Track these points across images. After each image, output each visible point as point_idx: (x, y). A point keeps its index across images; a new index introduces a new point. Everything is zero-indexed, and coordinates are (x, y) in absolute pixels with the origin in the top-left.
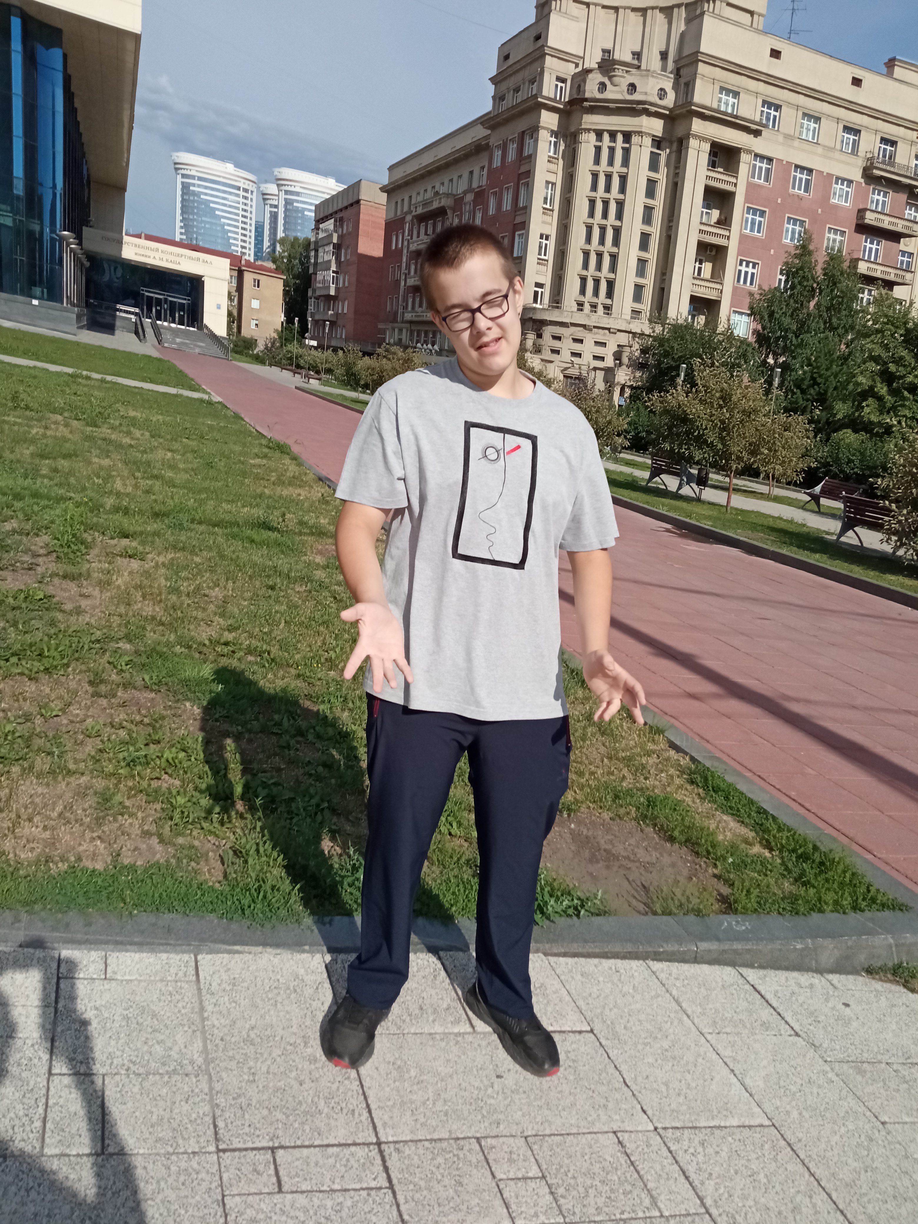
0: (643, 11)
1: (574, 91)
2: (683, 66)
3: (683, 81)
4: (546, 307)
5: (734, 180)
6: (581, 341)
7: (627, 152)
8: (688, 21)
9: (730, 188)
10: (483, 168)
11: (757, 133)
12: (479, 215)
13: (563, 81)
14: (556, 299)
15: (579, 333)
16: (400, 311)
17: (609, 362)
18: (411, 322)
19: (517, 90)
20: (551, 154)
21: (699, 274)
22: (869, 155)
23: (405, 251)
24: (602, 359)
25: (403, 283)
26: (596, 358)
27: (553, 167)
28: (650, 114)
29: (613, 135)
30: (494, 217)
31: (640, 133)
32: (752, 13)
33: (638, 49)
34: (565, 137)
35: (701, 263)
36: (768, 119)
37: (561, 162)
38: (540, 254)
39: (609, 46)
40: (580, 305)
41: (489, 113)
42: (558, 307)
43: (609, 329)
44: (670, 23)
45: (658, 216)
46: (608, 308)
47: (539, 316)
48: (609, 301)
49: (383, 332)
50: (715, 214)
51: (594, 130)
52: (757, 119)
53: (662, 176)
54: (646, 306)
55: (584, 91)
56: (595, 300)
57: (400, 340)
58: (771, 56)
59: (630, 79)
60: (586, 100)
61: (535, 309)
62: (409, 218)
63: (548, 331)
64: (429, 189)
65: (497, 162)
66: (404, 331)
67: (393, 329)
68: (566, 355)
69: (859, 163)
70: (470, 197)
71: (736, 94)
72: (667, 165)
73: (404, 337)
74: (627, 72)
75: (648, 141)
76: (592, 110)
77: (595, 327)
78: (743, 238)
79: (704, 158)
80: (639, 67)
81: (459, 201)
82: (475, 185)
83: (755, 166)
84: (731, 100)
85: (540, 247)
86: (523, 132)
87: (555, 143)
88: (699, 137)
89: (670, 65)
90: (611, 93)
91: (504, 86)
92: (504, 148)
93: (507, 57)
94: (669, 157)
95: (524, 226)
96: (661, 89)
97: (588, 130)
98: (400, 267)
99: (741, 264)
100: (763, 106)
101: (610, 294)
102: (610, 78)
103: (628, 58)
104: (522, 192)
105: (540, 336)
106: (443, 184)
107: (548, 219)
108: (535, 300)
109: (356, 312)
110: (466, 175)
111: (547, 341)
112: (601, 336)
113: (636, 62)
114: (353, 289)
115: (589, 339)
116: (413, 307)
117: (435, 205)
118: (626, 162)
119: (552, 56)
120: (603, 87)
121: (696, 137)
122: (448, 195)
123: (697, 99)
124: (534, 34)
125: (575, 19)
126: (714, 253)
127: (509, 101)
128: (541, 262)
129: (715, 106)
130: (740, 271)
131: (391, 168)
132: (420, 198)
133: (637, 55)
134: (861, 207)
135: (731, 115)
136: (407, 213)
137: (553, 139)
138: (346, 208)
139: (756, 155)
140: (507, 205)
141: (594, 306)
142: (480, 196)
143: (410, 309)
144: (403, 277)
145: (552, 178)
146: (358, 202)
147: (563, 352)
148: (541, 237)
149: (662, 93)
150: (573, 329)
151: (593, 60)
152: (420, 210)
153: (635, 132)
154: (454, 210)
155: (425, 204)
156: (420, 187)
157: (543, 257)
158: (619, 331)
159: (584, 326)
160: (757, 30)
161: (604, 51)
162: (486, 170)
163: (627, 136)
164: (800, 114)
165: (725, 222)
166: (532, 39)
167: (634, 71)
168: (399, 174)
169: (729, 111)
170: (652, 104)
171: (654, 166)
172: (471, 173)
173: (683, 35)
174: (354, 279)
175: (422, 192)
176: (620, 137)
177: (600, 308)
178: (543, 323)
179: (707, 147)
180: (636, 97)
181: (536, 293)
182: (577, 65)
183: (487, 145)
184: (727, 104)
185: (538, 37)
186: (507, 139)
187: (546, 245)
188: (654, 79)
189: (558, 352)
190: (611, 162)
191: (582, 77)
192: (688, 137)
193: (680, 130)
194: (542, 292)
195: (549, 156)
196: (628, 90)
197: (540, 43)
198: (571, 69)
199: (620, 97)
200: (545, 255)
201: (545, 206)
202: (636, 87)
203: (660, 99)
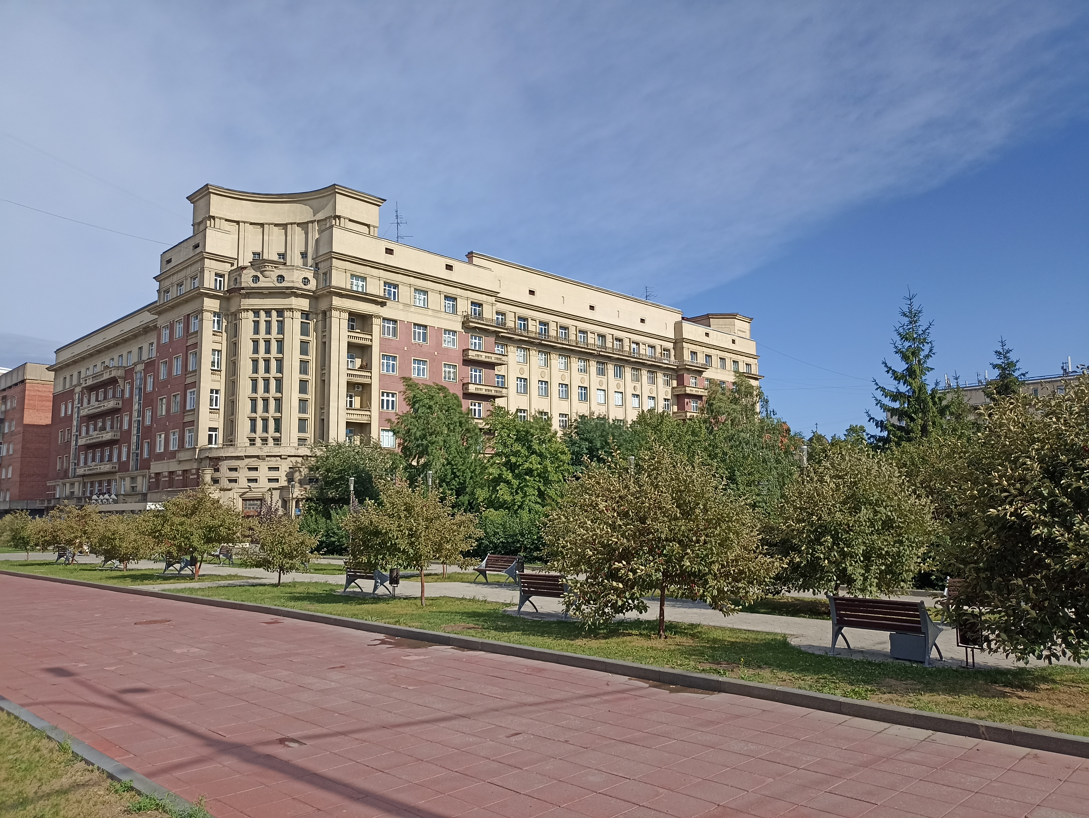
0: (284, 226)
1: (232, 283)
2: (321, 262)
3: (321, 272)
4: (220, 446)
5: (370, 337)
6: (256, 469)
7: (281, 325)
8: (320, 232)
9: (368, 343)
10: (152, 344)
11: (383, 304)
12: (150, 381)
13: (222, 276)
14: (230, 440)
15: (253, 463)
16: (72, 467)
17: (283, 482)
18: (83, 476)
19: (180, 285)
20: (216, 329)
21: (351, 405)
22: (465, 314)
23: (75, 416)
24: (277, 480)
25: (73, 443)
26: (270, 480)
27: (217, 339)
28: (297, 296)
29: (268, 312)
30: (166, 382)
31: (291, 310)
32: (368, 226)
33: (282, 251)
34: (226, 316)
35: (351, 397)
36: (390, 294)
37: (225, 335)
38: (211, 405)
39: (259, 250)
40: (252, 441)
41: (156, 302)
42: (232, 445)
43: (280, 456)
44: (307, 234)
45: (312, 366)
46: (277, 441)
47: (214, 454)
48: (277, 435)
49: (54, 488)
50: (358, 362)
51: (252, 310)
52: (382, 294)
53: (312, 338)
54: (310, 435)
55: (241, 283)
56: (265, 435)
57: (72, 493)
58: (386, 253)
59: (278, 272)
60: (243, 288)
61: (211, 448)
62: (78, 389)
63: (224, 466)
64: (99, 364)
65: (165, 339)
66: (77, 484)
67: (64, 484)
68: (243, 482)
69: (460, 319)
70: (140, 367)
71: (364, 279)
72: (315, 330)
73: (76, 489)
74: (275, 267)
75: (298, 315)
76: (248, 296)
77: (267, 456)
78: (381, 376)
79: (345, 324)
80: (285, 264)
81: (129, 372)
82: (145, 357)
83: (384, 326)
84: (360, 283)
85: (211, 400)
86: (188, 315)
87: (218, 321)
88: (339, 309)
89: (310, 261)
90: (263, 283)
91: (167, 283)
92: (171, 327)
93: (169, 261)
94: (316, 325)
95: (195, 385)
96: (305, 278)
97: (247, 310)
98: (70, 431)
99: (383, 396)
100: (385, 286)
101: (278, 429)
102: (262, 273)
103: (276, 258)
104: (191, 358)
105: (217, 470)
106: (113, 359)
107: (217, 377)
108: (210, 442)
109: (21, 475)
110: (135, 350)
111: (224, 473)
112: (273, 462)
113: (282, 260)
114: (19, 455)
115: (263, 467)
116: (85, 463)
117: (106, 376)
118: (281, 330)
119: (210, 259)
120: (256, 279)
121: (336, 309)
122: (118, 368)
123: (334, 283)
124: (193, 243)
125: (228, 232)
126: (360, 389)
127: (174, 293)
128: (212, 411)
129: (349, 287)
130: (383, 400)
131: (57, 352)
132: (90, 373)
133: (283, 255)
134: (465, 348)
135: (362, 293)
136: (75, 386)
137: (216, 319)
138: (10, 387)
139: (384, 319)
140: (177, 370)
141: (265, 440)
142: (150, 366)
143: (82, 464)
144: (74, 438)
145: (218, 347)
146: (23, 381)
147: (240, 480)
148: (212, 391)
149: (306, 281)
150: (247, 461)
151: (246, 259)
152: (90, 382)
153: (287, 309)
154: (125, 379)
155: (94, 377)
156: (90, 364)
157: (214, 407)
158: (289, 456)
159: (258, 457)
160: (373, 237)
161: (254, 254)
162: (155, 346)
163: (280, 312)
164: (413, 289)
165: (366, 367)
166: (191, 247)
167: (281, 267)
168: (66, 355)
169: (360, 290)
170: (298, 289)
171: (305, 331)
172: (141, 348)
173: (317, 240)
174: (19, 446)
175: (91, 367)
176: (274, 314)
177: (271, 441)
178: (219, 459)
179: (346, 316)
180: (284, 284)
181: (210, 436)
182: (232, 265)
183: (155, 326)
184: (358, 286)
185: (196, 246)
186: (173, 321)
187: (216, 397)
188: (298, 271)
189: (235, 481)
190: (268, 332)
191: (238, 273)
192: (330, 309)
193: (323, 305)
194: (216, 435)
195: (214, 331)
196: (278, 280)
197: (198, 250)
198: (227, 267)
199: (271, 285)
200: (216, 405)
201: (213, 368)
202: (284, 277)
203: (305, 285)
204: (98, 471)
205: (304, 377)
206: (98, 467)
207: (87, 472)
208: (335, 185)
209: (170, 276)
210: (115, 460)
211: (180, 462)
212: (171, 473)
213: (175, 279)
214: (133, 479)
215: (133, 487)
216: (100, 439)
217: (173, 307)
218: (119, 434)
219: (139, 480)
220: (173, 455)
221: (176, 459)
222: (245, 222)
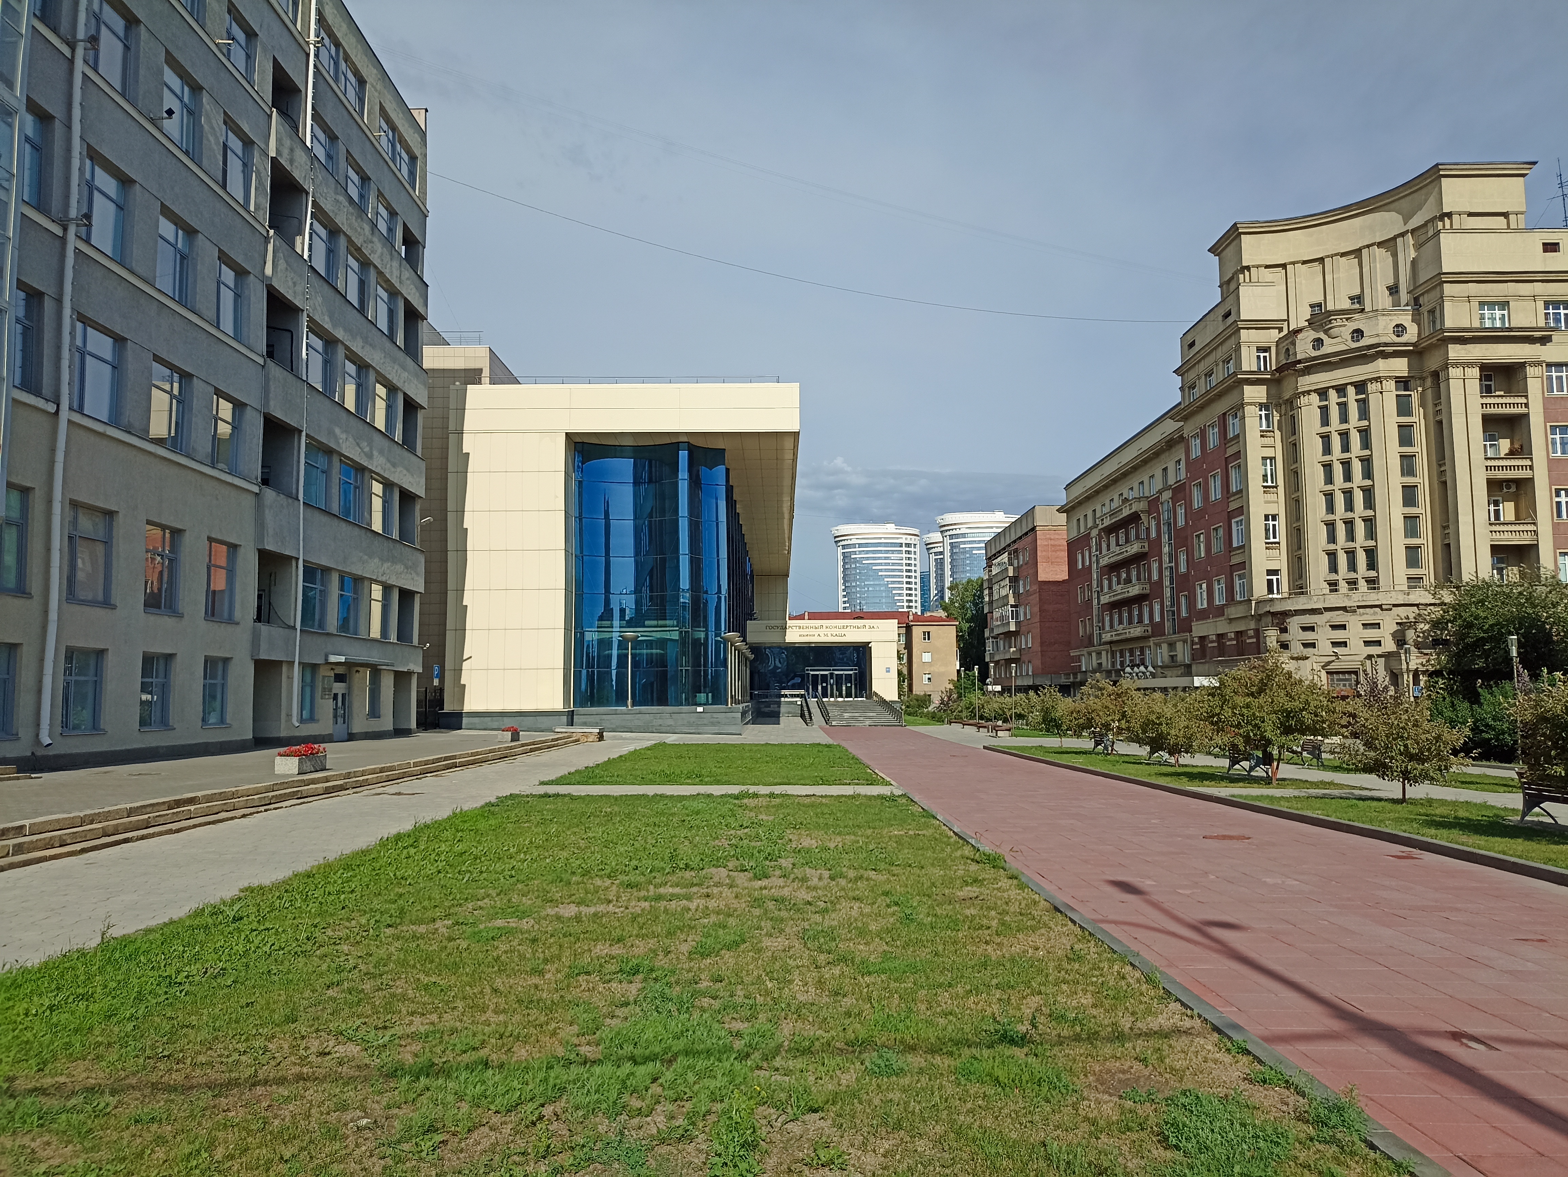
0: (1357, 253)
1: (1282, 357)
2: (1423, 294)
3: (1424, 310)
4: (1286, 595)
5: (1524, 400)
6: (1343, 627)
7: (1364, 405)
8: (1418, 247)
9: (1521, 410)
10: (1179, 462)
11: (1544, 340)
12: (1181, 512)
13: (1266, 350)
14: (1299, 586)
15: (1338, 617)
16: (1096, 632)
17: (1389, 645)
18: (1111, 643)
19: (1209, 374)
20: (1264, 428)
21: (1497, 517)
23: (1094, 566)
24: (1379, 643)
25: (1095, 602)
26: (1367, 643)
27: (1268, 441)
28: (1385, 355)
29: (1341, 390)
30: (1202, 511)
31: (1378, 379)
32: (1505, 215)
33: (1357, 291)
34: (1278, 406)
35: (1496, 503)
36: (1557, 320)
37: (1278, 434)
38: (1267, 538)
39: (1319, 299)
40: (1333, 586)
41: (1180, 404)
42: (1302, 593)
43: (1380, 606)
44: (1395, 255)
45: (1422, 464)
46: (1373, 583)
47: (1278, 608)
48: (1373, 574)
49: (1078, 659)
50: (1505, 445)
51: (1315, 391)
52: (1542, 323)
53: (1418, 418)
54: (1428, 570)
55: (1295, 354)
56: (1352, 575)
57: (1100, 664)
58: (1545, 251)
59: (1352, 326)
60: (1299, 362)
61: (1272, 600)
62: (1094, 533)
63: (1294, 624)
64: (1116, 497)
65: (1196, 451)
66: (1104, 653)
67: (1090, 654)
68: (1324, 647)
70: (1167, 495)
71: (1504, 305)
72: (1423, 404)
73: (1104, 660)
74: (1347, 319)
75: (1391, 385)
76: (1307, 371)
77: (1359, 607)
78: (1552, 463)
79: (1474, 386)
80: (1362, 311)
81: (1154, 503)
82: (1171, 481)
83: (1550, 378)
84: (1498, 313)
85: (1267, 530)
86: (1224, 414)
87: (1267, 416)
88: (1461, 364)
89: (1404, 296)
90: (1330, 347)
91: (1192, 375)
92: (1203, 435)
93: (1192, 345)
94: (1422, 396)
95: (1242, 511)
96: (1397, 326)
97: (1308, 392)
98: (1090, 586)
99: (1558, 495)
100: (1547, 308)
101: (1372, 564)
102: (1326, 332)
103: (1346, 304)
104: (1233, 474)
105: (1284, 630)
106: (1132, 489)
107: (1273, 497)
108: (1270, 590)
109: (1042, 644)
110: (1158, 473)
111: (1295, 634)
112: (1370, 616)
113: (1357, 306)
114: (1037, 619)
115: (1354, 623)
116: (1112, 626)
117: (1126, 512)
118: (1364, 413)
119: (1248, 328)
120: (1318, 343)
121: (1456, 365)
122: (1139, 499)
123: (1449, 323)
124: (1222, 311)
125: (1271, 284)
126: (1513, 489)
127: (1201, 388)
128: (1269, 546)
129: (1476, 324)
130: (1559, 504)
131: (1067, 488)
132: (1106, 510)
133: (1358, 299)
135: (1502, 329)
136: (1091, 528)
137: (1263, 413)
138: (1020, 538)
139: (1549, 365)
140: (1216, 492)
141: (1352, 584)
142: (1180, 491)
143: (1107, 628)
144: (1095, 596)
145: (1269, 453)
146: (1033, 529)
147: (1319, 644)
148: (1267, 518)
149: (1400, 329)
150: (1328, 615)
151: (1300, 317)
152: (1107, 522)
153: (1371, 380)
154: (1149, 513)
155: (1112, 514)
156: (1105, 498)
157: (1272, 540)
158: (1395, 605)
159: (1344, 609)
160: (1518, 230)
161: (1312, 306)
162: (1183, 463)
163: (1360, 387)
165: (1522, 450)
166: (1220, 318)
167: (1356, 316)
168: (1078, 491)
169: (1498, 324)
170: (1386, 345)
171: (1404, 408)
172: (1165, 469)
173: (1414, 262)
174: (1036, 609)
175: (1107, 502)
176: (1351, 390)
177: (1362, 585)
178: (1286, 614)
179: (1476, 372)
180: (1364, 342)
181: (1270, 582)
182: (1281, 330)
183: (1182, 438)
184: (1494, 319)
185: (1227, 315)
186: (1205, 426)
187: (1274, 526)
188: (1384, 318)
189: (1313, 645)
190: (1344, 419)
191: (1290, 340)
192: (1446, 367)
193: (1433, 363)
194: (1277, 579)
195: (1262, 431)
196: (1353, 337)
197: (1230, 320)
198: (1274, 335)
199: (1343, 347)
200: (1275, 537)
201: (1265, 484)
202: (1362, 332)
203: (1398, 336)
204: (1128, 636)
205: (1410, 480)
206: (1127, 631)
207: (1115, 638)
208: (1437, 165)
209: (1195, 364)
210: (1146, 621)
211: (1231, 620)
212: (1220, 636)
213: (1202, 367)
214: (1172, 645)
215: (1172, 657)
216: (1126, 595)
217: (1202, 408)
218: (1148, 586)
219: (1179, 645)
220: (1220, 611)
221: (1225, 617)
222: (1294, 263)
